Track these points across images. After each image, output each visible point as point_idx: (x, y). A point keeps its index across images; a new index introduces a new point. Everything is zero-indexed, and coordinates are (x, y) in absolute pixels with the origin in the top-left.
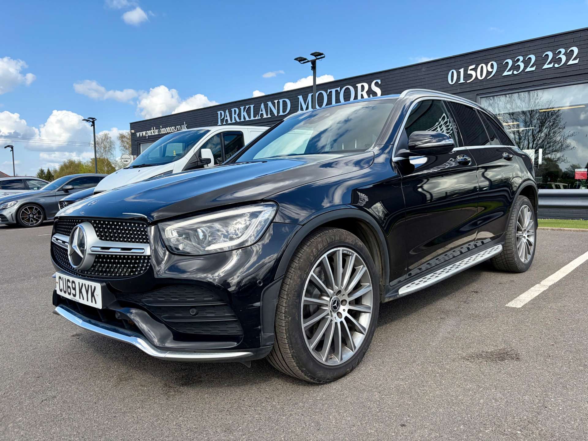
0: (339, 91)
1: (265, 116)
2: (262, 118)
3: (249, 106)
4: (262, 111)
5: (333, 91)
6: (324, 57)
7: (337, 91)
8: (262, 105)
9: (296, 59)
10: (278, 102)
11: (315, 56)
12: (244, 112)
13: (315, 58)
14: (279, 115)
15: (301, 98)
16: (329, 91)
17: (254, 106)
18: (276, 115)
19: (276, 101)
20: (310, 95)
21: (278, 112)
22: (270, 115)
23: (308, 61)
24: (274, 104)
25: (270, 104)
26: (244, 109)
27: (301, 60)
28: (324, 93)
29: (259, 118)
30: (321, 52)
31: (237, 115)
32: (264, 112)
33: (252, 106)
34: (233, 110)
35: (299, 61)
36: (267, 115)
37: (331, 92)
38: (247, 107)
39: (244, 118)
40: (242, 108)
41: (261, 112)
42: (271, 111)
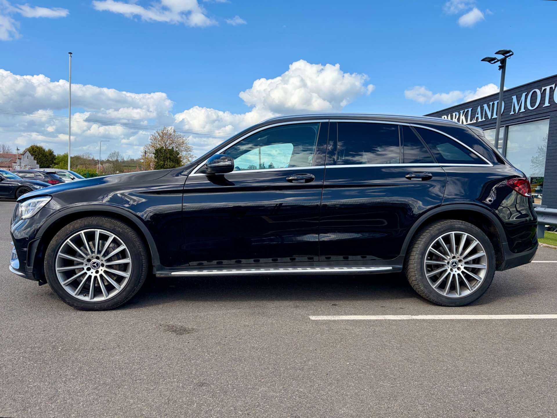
0: (554, 89)
1: (480, 120)
2: (477, 121)
3: (467, 110)
4: (478, 114)
5: (548, 88)
6: (512, 54)
7: (551, 88)
8: (479, 108)
9: (483, 60)
10: (493, 104)
11: (503, 54)
12: (463, 115)
13: (504, 57)
14: (492, 118)
15: (514, 98)
16: (543, 88)
17: (472, 110)
18: (490, 118)
19: (491, 103)
20: (524, 95)
21: (492, 115)
22: (485, 118)
23: (498, 61)
24: (489, 106)
25: (485, 106)
26: (463, 112)
27: (490, 60)
28: (538, 91)
29: (475, 121)
30: (508, 49)
31: (457, 119)
32: (479, 116)
33: (470, 110)
34: (454, 114)
35: (489, 61)
36: (482, 118)
37: (545, 90)
38: (466, 110)
39: (462, 122)
40: (462, 112)
41: (477, 116)
42: (486, 114)
